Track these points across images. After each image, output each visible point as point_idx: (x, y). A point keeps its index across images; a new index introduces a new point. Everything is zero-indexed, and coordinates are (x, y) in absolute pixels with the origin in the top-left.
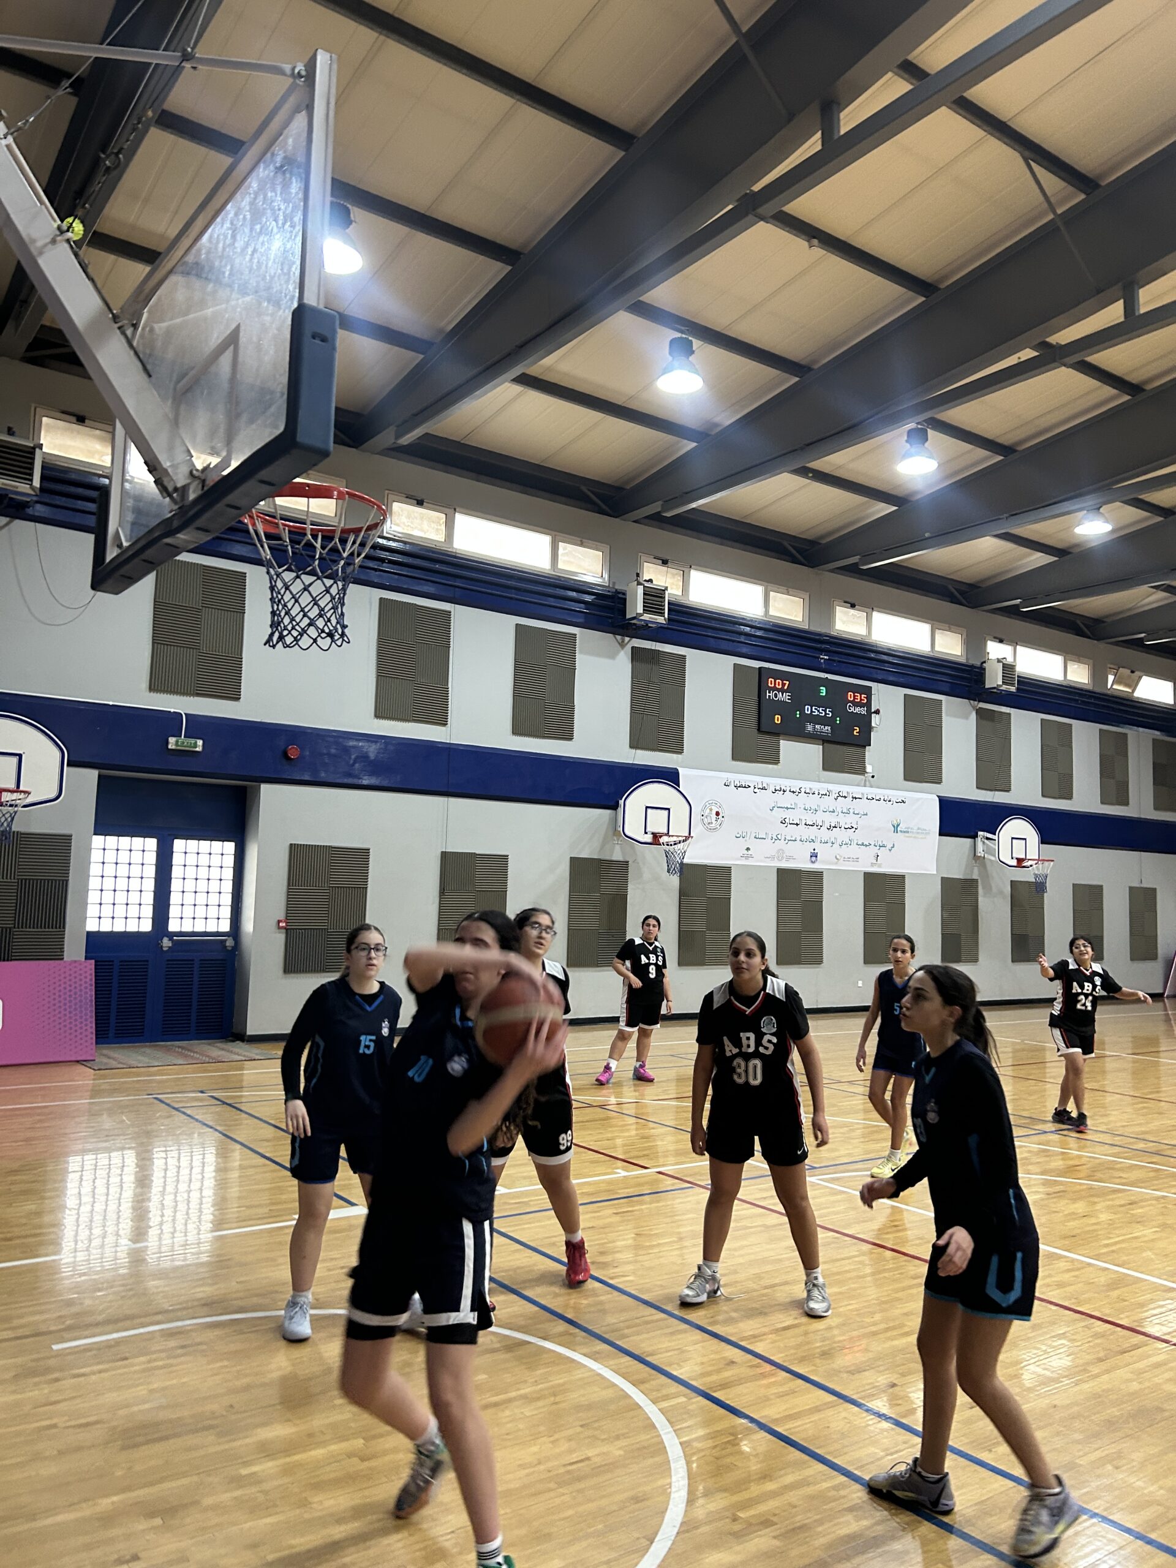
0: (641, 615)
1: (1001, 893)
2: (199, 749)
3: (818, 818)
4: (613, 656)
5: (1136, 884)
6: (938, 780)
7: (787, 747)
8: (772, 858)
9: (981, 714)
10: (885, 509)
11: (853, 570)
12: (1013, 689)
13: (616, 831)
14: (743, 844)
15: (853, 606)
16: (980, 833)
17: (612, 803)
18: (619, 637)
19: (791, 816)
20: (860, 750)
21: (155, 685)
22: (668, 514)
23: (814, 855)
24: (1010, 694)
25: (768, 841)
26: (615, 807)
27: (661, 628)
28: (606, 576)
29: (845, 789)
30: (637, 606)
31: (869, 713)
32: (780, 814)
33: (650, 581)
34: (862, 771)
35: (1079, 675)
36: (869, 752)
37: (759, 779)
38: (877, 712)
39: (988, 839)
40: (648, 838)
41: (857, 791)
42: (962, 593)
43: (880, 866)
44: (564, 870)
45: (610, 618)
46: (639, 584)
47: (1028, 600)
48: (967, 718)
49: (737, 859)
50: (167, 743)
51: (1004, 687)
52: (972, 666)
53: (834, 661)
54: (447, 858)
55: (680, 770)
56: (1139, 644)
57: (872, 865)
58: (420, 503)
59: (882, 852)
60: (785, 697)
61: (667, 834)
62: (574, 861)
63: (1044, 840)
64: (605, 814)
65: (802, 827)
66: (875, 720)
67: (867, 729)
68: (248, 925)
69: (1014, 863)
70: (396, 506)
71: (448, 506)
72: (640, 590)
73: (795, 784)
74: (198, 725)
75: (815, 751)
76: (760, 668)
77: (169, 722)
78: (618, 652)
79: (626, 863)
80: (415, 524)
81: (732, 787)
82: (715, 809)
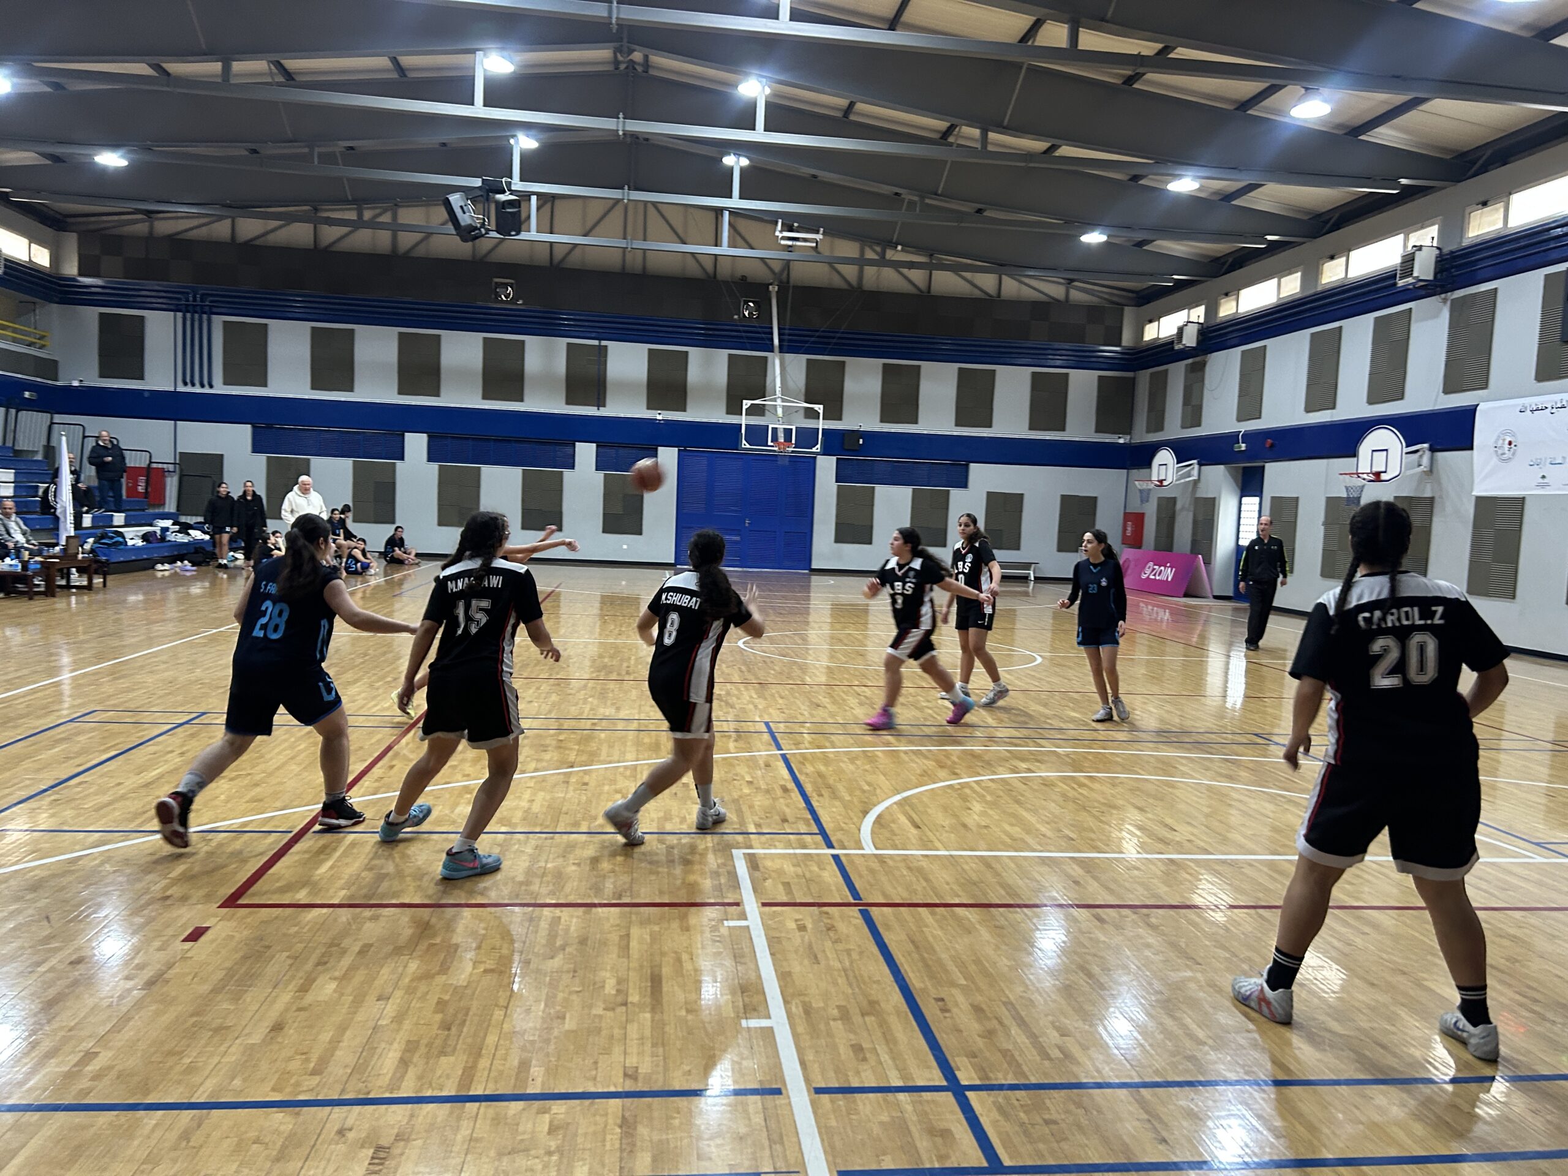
2: (1244, 449)
4: (1437, 315)
14: (1537, 472)
18: (1443, 296)
21: (1238, 418)
49: (1533, 489)
50: (1234, 448)
55: (1478, 407)
58: (1333, 257)
78: (1440, 310)
79: (1431, 500)
80: (1333, 273)
81: (1528, 412)
82: (1508, 439)
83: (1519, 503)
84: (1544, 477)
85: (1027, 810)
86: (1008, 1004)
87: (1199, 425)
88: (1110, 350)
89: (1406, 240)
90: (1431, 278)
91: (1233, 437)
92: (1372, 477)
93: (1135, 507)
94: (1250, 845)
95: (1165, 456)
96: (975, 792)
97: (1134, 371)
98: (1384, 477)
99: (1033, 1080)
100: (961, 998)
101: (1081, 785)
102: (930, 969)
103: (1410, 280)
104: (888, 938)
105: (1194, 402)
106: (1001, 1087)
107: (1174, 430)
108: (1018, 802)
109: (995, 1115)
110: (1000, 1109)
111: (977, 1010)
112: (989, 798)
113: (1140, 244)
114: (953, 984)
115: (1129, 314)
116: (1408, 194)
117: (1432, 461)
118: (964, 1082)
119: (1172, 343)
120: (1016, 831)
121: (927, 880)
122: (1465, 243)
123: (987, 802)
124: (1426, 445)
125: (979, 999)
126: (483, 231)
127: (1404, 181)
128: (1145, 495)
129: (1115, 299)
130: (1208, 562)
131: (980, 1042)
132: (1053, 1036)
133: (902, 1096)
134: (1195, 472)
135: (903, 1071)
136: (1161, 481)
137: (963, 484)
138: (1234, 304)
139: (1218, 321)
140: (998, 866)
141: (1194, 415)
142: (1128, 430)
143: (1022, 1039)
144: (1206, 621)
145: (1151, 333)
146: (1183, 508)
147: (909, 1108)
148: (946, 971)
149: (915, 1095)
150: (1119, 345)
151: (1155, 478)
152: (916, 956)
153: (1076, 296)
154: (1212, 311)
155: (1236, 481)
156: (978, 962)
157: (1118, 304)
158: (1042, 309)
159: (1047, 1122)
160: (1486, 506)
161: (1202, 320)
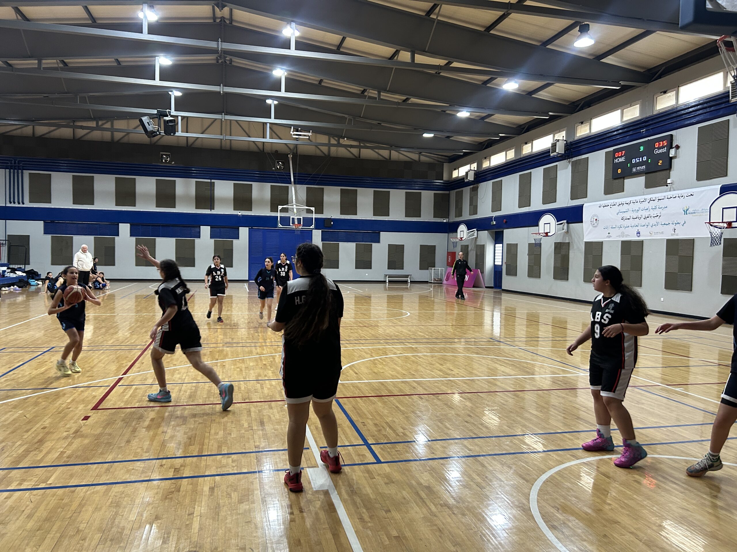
6: (724, 175)
14: (607, 231)
15: (667, 92)
19: (627, 215)
20: (666, 172)
23: (639, 233)
31: (669, 149)
32: (621, 215)
34: (666, 184)
38: (675, 147)
41: (662, 195)
43: (677, 235)
44: (553, 247)
49: (605, 238)
53: (649, 129)
54: (529, 245)
55: (585, 205)
57: (672, 235)
59: (678, 227)
60: (622, 160)
62: (555, 244)
66: (673, 152)
67: (667, 159)
70: (524, 146)
73: (629, 200)
76: (614, 150)
78: (568, 166)
79: (569, 243)
80: (527, 150)
81: (602, 207)
82: (595, 218)
83: (600, 244)
84: (609, 233)
85: (398, 366)
86: (387, 423)
87: (477, 214)
88: (438, 182)
89: (554, 137)
90: (563, 153)
91: (490, 219)
92: (545, 235)
93: (451, 250)
94: (480, 375)
95: (463, 228)
96: (379, 362)
97: (449, 190)
98: (549, 234)
99: (393, 441)
100: (370, 422)
101: (420, 357)
102: (360, 414)
103: (555, 154)
104: (345, 407)
105: (474, 204)
106: (382, 444)
107: (466, 216)
108: (395, 364)
109: (380, 450)
110: (382, 449)
111: (376, 425)
112: (384, 363)
113: (448, 137)
114: (368, 418)
115: (446, 166)
116: (552, 119)
117: (568, 227)
118: (370, 443)
119: (464, 179)
120: (394, 373)
121: (359, 390)
122: (576, 139)
123: (383, 365)
124: (565, 221)
125: (376, 422)
126: (158, 133)
127: (550, 113)
128: (455, 244)
129: (440, 160)
130: (482, 272)
131: (376, 433)
132: (402, 430)
133: (349, 447)
134: (476, 234)
135: (350, 441)
136: (461, 238)
137: (378, 241)
138: (488, 162)
139: (482, 169)
140: (386, 385)
141: (474, 210)
142: (447, 216)
143: (390, 431)
144: (483, 298)
145: (455, 174)
146: (471, 250)
147: (352, 450)
148: (365, 415)
149: (354, 447)
150: (442, 180)
151: (459, 237)
152: (355, 411)
153: (423, 158)
154: (480, 165)
155: (493, 238)
156: (377, 412)
157: (441, 162)
158: (409, 164)
159: (396, 451)
160: (589, 245)
161: (476, 169)
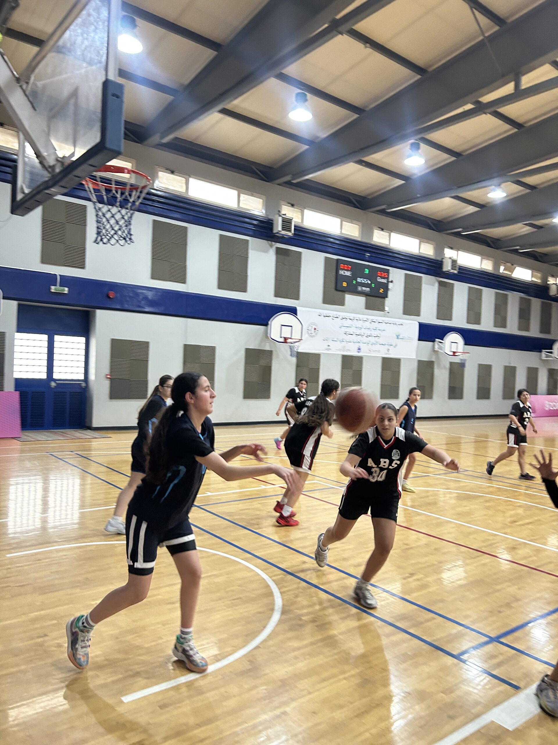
0: (280, 231)
1: (445, 368)
2: (66, 292)
3: (362, 331)
4: (266, 251)
5: (507, 364)
6: (418, 315)
7: (349, 298)
8: (340, 350)
9: (441, 284)
10: (399, 182)
11: (383, 212)
12: (456, 272)
13: (266, 336)
14: (326, 343)
15: (382, 230)
16: (437, 340)
17: (265, 323)
18: (270, 242)
19: (350, 331)
20: (383, 299)
21: (45, 260)
22: (294, 181)
23: (359, 349)
24: (454, 274)
25: (339, 342)
26: (266, 324)
27: (290, 238)
28: (264, 212)
29: (375, 318)
30: (278, 227)
31: (388, 282)
32: (344, 329)
33: (285, 215)
34: (383, 310)
35: (487, 266)
36: (387, 301)
37: (335, 313)
38: (392, 282)
39: (441, 342)
40: (282, 340)
41: (380, 319)
42: (434, 224)
43: (389, 354)
44: (242, 354)
45: (265, 232)
46: (280, 216)
47: (466, 229)
48: (433, 285)
49: (324, 350)
50: (50, 289)
51: (452, 271)
52: (438, 261)
53: (372, 256)
54: (187, 347)
55: (298, 309)
56: (516, 251)
57: (386, 354)
58: (172, 172)
59: (391, 348)
60: (348, 273)
61: (290, 338)
62: (247, 350)
63: (466, 344)
64: (262, 328)
65: (354, 336)
66: (390, 285)
67: (386, 289)
68: (92, 376)
69: (452, 354)
70: (161, 174)
71: (186, 174)
72: (280, 219)
73: (352, 316)
74: (66, 281)
75: (361, 300)
76: (338, 260)
77: (51, 279)
78: (269, 250)
79: (271, 351)
80: (171, 183)
81: (322, 317)
82: (314, 327)
83: (317, 357)
89: (239, 196)
98: (290, 340)
